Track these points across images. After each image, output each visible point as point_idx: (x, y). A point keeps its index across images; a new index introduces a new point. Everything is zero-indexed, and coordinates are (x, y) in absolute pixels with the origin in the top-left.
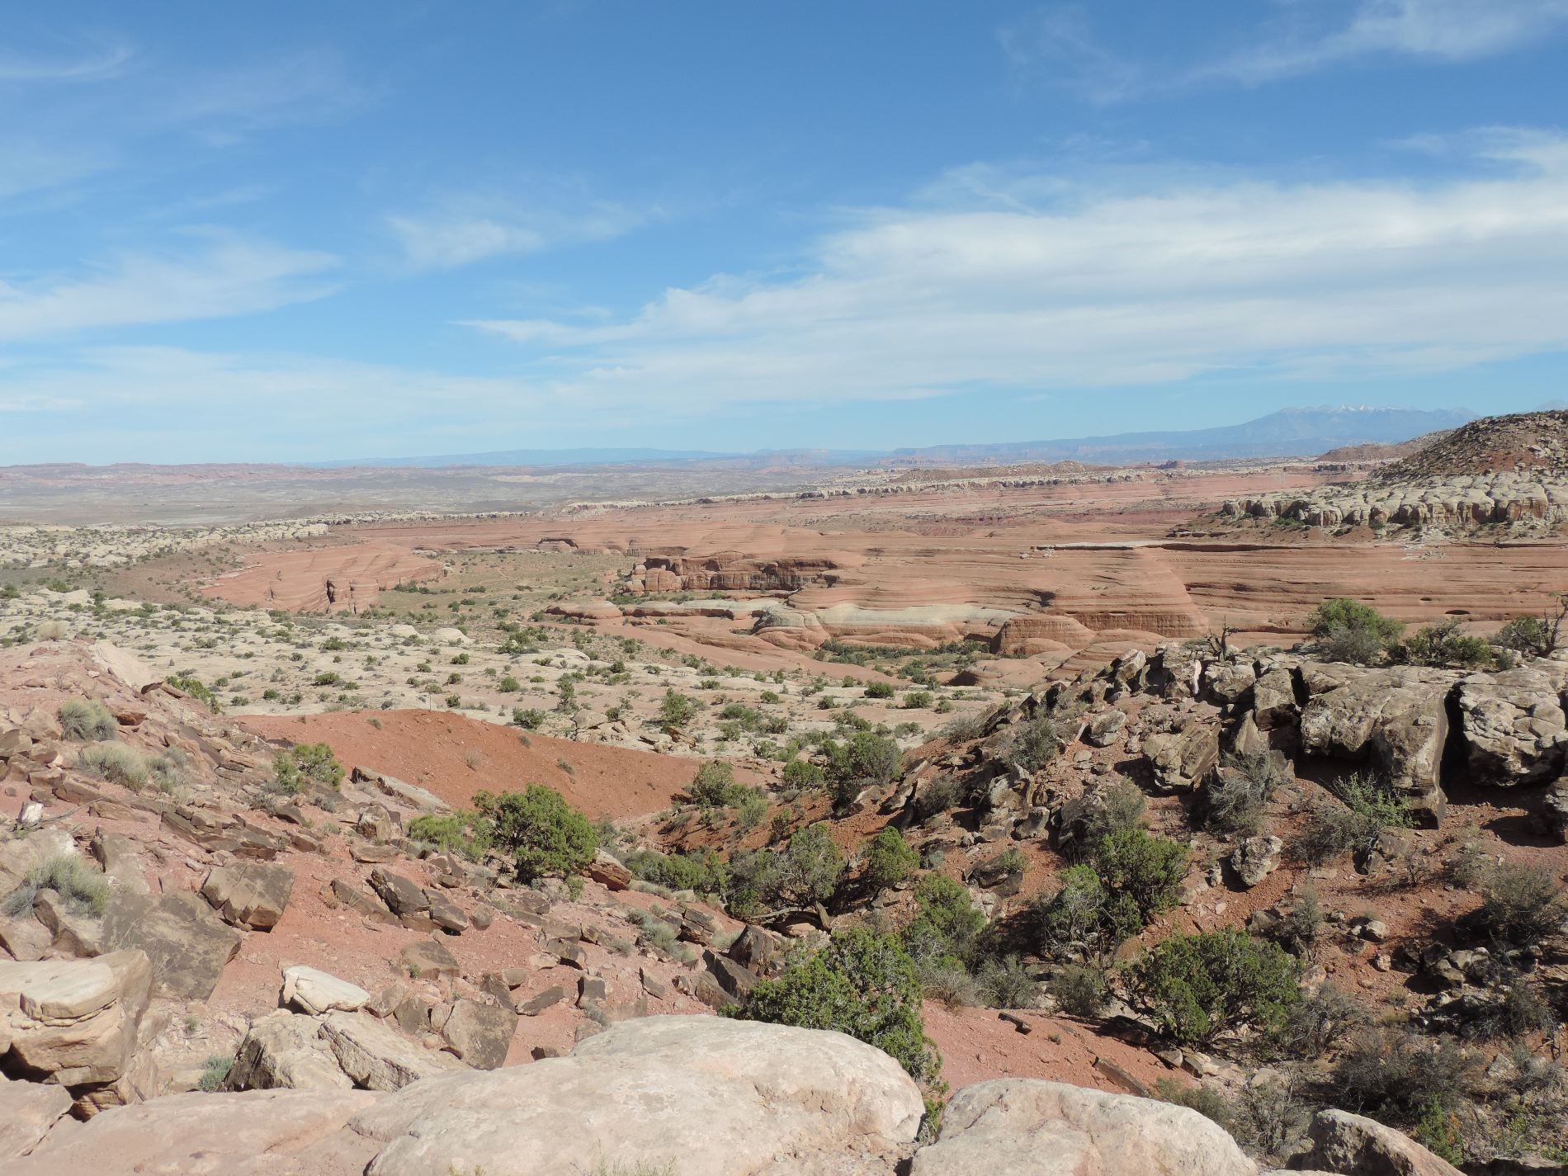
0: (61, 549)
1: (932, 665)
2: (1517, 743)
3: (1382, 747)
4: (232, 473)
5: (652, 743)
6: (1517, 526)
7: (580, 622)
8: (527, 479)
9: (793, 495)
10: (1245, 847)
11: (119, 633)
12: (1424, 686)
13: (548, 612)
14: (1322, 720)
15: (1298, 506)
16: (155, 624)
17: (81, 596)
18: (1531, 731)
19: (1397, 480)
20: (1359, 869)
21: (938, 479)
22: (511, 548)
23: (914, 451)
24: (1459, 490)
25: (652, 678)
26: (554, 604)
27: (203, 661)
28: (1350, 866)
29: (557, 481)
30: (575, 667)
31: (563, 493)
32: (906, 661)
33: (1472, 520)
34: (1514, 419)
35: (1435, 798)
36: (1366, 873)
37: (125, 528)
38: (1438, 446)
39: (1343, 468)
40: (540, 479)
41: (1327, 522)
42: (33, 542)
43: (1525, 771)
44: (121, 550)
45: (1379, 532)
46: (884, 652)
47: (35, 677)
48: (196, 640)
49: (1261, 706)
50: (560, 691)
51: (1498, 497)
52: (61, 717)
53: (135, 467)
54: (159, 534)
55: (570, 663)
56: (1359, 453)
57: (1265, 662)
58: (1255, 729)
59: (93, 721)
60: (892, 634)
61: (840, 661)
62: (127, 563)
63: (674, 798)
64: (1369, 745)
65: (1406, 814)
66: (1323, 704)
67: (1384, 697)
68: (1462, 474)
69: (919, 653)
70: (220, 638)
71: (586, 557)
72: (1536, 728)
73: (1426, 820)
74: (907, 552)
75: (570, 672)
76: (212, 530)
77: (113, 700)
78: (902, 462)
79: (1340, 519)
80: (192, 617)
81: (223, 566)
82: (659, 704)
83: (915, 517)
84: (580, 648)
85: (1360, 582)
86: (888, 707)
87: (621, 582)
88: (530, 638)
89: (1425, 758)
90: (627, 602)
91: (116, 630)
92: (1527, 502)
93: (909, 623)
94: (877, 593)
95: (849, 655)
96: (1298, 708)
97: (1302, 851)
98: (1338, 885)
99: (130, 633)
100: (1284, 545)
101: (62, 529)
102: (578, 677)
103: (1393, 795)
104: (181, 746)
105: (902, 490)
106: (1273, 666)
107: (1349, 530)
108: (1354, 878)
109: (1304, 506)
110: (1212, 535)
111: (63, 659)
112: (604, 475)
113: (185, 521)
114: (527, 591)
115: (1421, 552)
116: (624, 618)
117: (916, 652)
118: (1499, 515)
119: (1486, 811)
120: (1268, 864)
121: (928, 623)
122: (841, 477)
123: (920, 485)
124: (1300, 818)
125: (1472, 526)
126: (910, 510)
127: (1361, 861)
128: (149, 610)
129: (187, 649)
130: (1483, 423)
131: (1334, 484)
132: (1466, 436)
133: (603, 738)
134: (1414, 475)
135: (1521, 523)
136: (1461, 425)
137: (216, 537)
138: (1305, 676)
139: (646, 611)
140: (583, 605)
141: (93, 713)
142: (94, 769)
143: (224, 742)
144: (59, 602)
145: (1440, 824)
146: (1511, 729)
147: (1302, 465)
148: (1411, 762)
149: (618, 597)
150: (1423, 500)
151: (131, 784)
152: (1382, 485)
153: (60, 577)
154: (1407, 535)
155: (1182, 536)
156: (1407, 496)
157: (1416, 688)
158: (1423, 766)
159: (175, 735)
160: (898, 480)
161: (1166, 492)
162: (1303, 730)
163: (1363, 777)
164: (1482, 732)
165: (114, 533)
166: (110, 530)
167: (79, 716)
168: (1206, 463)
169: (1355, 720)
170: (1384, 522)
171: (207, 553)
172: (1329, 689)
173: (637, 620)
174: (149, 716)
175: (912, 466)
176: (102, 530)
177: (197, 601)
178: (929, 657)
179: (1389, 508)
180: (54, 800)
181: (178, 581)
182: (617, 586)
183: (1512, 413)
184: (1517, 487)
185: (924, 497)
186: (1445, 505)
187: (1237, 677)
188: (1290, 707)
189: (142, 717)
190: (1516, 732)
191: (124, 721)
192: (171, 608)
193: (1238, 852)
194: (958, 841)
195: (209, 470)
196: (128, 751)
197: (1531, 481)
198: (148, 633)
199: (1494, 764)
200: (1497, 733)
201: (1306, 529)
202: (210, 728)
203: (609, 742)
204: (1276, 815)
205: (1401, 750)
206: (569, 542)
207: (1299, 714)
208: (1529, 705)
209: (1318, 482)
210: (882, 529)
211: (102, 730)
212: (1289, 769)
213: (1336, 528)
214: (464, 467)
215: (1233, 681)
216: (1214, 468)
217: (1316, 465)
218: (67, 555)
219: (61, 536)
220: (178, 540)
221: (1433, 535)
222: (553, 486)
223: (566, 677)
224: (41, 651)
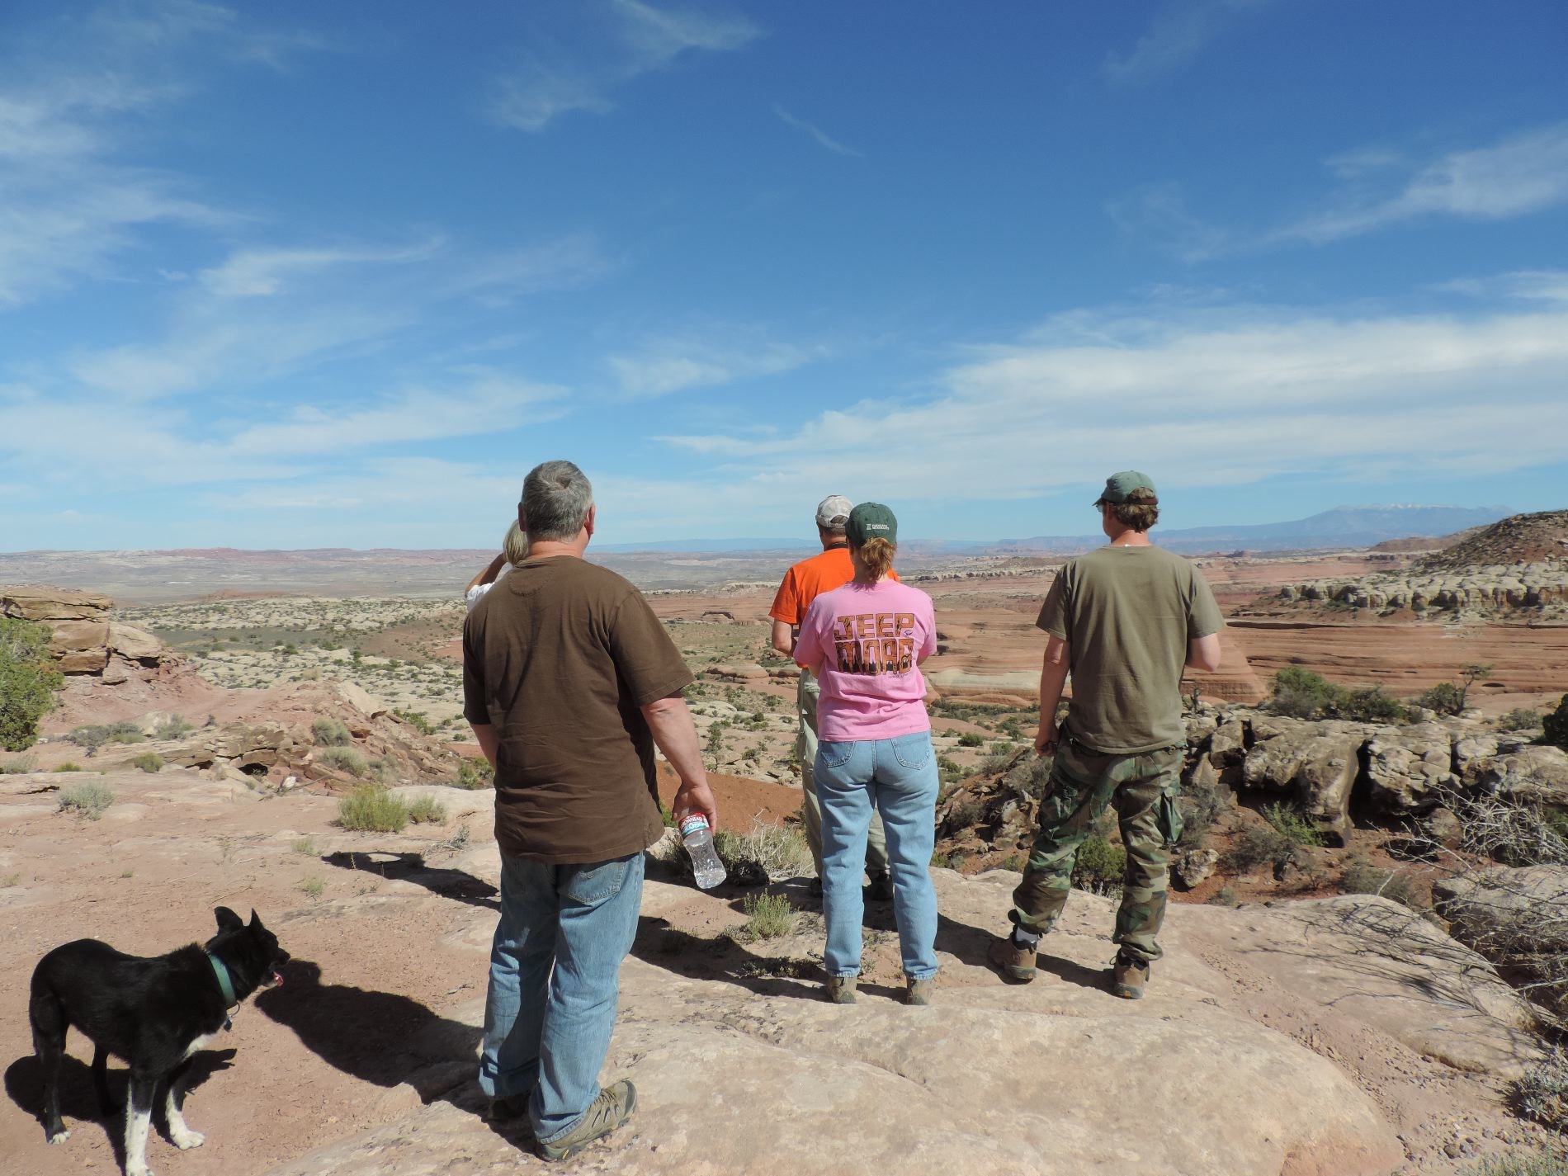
0: (330, 616)
1: (1026, 722)
2: (1409, 781)
3: (1303, 783)
4: (464, 557)
5: (776, 777)
6: (1548, 609)
7: (734, 681)
8: (695, 563)
9: (912, 577)
10: (1189, 857)
11: (371, 683)
12: (1345, 736)
13: (708, 672)
14: (1260, 761)
15: (1349, 590)
16: (398, 676)
17: (343, 654)
18: (1422, 772)
19: (1437, 568)
20: (1276, 877)
21: (1036, 565)
22: (680, 619)
23: (1014, 542)
24: (1494, 578)
25: (786, 726)
26: (713, 666)
27: (434, 706)
28: (1270, 874)
29: (718, 564)
30: (725, 716)
31: (724, 574)
32: (1003, 718)
33: (1506, 604)
34: (1543, 516)
35: (1342, 823)
36: (1282, 880)
37: (379, 600)
38: (1474, 539)
39: (1392, 558)
40: (706, 563)
41: (1374, 604)
42: (309, 610)
43: (1414, 803)
44: (376, 618)
45: (1420, 613)
46: (985, 710)
47: (299, 704)
48: (429, 689)
49: (1215, 749)
50: (709, 735)
51: (1530, 584)
52: (314, 730)
53: (388, 552)
54: (405, 605)
55: (720, 713)
56: (1406, 544)
57: (1226, 715)
58: (1210, 767)
59: (335, 733)
60: (992, 695)
61: (947, 717)
62: (379, 628)
63: (785, 819)
64: (1294, 781)
65: (1316, 835)
66: (1263, 748)
67: (1311, 744)
68: (1496, 564)
69: (1015, 711)
70: (448, 688)
71: (741, 627)
72: (1425, 770)
73: (1334, 840)
74: (1007, 626)
75: (719, 720)
76: (447, 602)
77: (350, 721)
78: (1005, 550)
79: (1385, 602)
80: (427, 671)
81: (453, 631)
82: (789, 747)
83: (1015, 597)
84: (730, 701)
85: (1404, 658)
86: (977, 754)
87: (769, 649)
88: (691, 692)
89: (1335, 792)
90: (773, 665)
91: (368, 680)
92: (1557, 589)
93: (1006, 686)
94: (979, 660)
95: (956, 712)
96: (1245, 751)
97: (1232, 861)
98: (1259, 888)
99: (379, 683)
100: (1335, 624)
101: (331, 600)
102: (726, 724)
103: (1307, 820)
104: (393, 753)
105: (1004, 574)
106: (1232, 719)
107: (1393, 612)
108: (1271, 883)
109: (1353, 590)
110: (1271, 615)
111: (320, 692)
112: (759, 560)
113: (425, 594)
114: (692, 655)
115: (1460, 631)
116: (770, 678)
117: (1012, 710)
118: (1531, 600)
119: (1384, 835)
120: (1205, 870)
121: (1022, 687)
122: (953, 563)
123: (1020, 570)
124: (1236, 838)
125: (1506, 609)
126: (1012, 591)
127: (1278, 871)
128: (394, 665)
129: (422, 696)
130: (1516, 519)
131: (1381, 572)
132: (1501, 530)
133: (737, 772)
134: (1453, 565)
135: (1551, 607)
136: (1496, 521)
137: (449, 607)
138: (1254, 726)
139: (788, 672)
140: (737, 667)
141: (334, 727)
142: (332, 761)
143: (427, 754)
144: (326, 658)
145: (1345, 843)
146: (1406, 770)
147: (1355, 555)
148: (1324, 794)
149: (766, 661)
150: (1461, 586)
151: (355, 772)
152: (1424, 573)
153: (328, 638)
154: (1447, 616)
155: (1245, 615)
156: (1446, 582)
157: (1337, 737)
158: (1333, 798)
159: (391, 746)
160: (1001, 566)
161: (1232, 577)
162: (1245, 768)
163: (1283, 805)
164: (1383, 772)
165: (370, 604)
166: (368, 601)
167: (325, 729)
168: (1269, 552)
169: (1286, 761)
170: (1425, 605)
171: (441, 620)
172: (1269, 737)
173: (780, 680)
174: (373, 732)
175: (1014, 554)
176: (362, 601)
177: (432, 659)
178: (1024, 714)
179: (1430, 592)
180: (304, 778)
181: (418, 643)
182: (765, 652)
183: (1541, 510)
184: (1547, 575)
185: (1022, 581)
186: (1481, 591)
187: (1202, 726)
188: (1239, 750)
189: (368, 733)
190: (1410, 773)
191: (356, 735)
192: (411, 664)
193: (1183, 861)
194: (976, 849)
195: (447, 554)
196: (357, 753)
197: (1560, 570)
198: (392, 683)
199: (1389, 797)
200: (1394, 773)
201: (1355, 610)
202: (418, 744)
203: (742, 775)
204: (1217, 834)
205: (1317, 785)
206: (727, 615)
207: (1244, 755)
208: (1422, 752)
209: (1368, 570)
210: (987, 607)
211: (340, 739)
212: (1233, 798)
213: (1381, 610)
214: (645, 553)
215: (1199, 729)
216: (1276, 557)
217: (1368, 555)
218: (334, 621)
219: (331, 606)
220: (419, 610)
221: (1470, 616)
222: (716, 569)
223: (716, 724)
224: (305, 687)
